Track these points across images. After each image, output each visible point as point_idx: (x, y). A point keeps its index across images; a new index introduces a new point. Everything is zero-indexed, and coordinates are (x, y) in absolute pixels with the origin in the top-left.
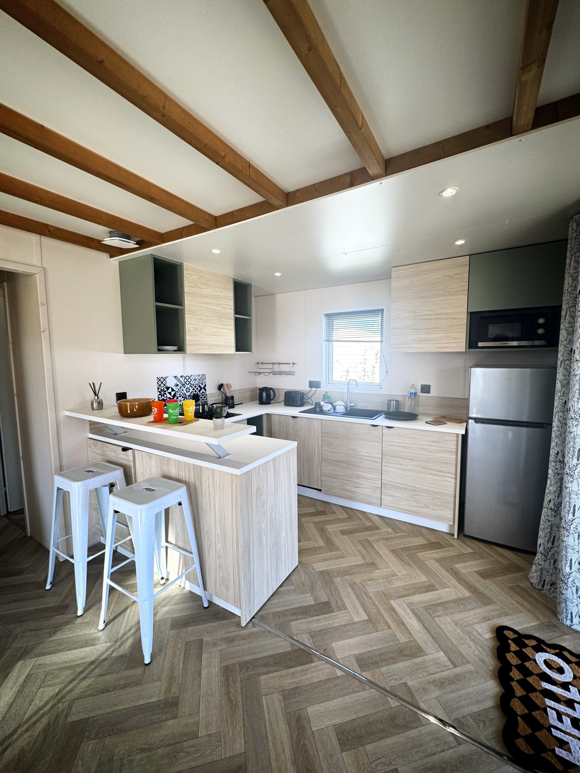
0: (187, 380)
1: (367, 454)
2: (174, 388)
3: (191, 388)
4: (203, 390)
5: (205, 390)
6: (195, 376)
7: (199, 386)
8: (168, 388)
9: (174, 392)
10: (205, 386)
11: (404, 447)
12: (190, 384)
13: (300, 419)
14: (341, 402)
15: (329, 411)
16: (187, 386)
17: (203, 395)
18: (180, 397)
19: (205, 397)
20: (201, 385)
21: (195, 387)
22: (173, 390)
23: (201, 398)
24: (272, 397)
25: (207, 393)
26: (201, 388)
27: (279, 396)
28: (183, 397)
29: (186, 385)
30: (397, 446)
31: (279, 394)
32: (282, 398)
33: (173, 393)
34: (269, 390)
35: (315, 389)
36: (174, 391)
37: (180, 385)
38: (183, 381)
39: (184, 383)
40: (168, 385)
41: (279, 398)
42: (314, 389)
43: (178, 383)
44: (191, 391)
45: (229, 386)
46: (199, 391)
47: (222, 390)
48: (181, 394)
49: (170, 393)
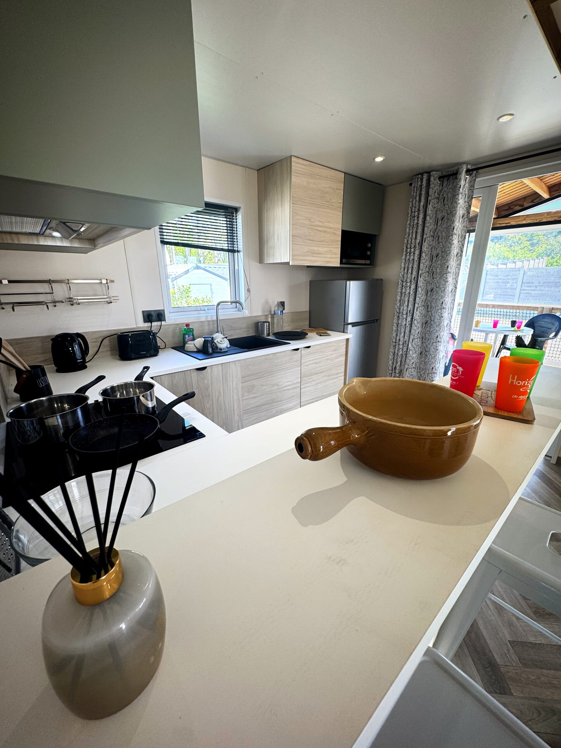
1: (289, 383)
11: (316, 363)
13: (209, 370)
30: (312, 364)
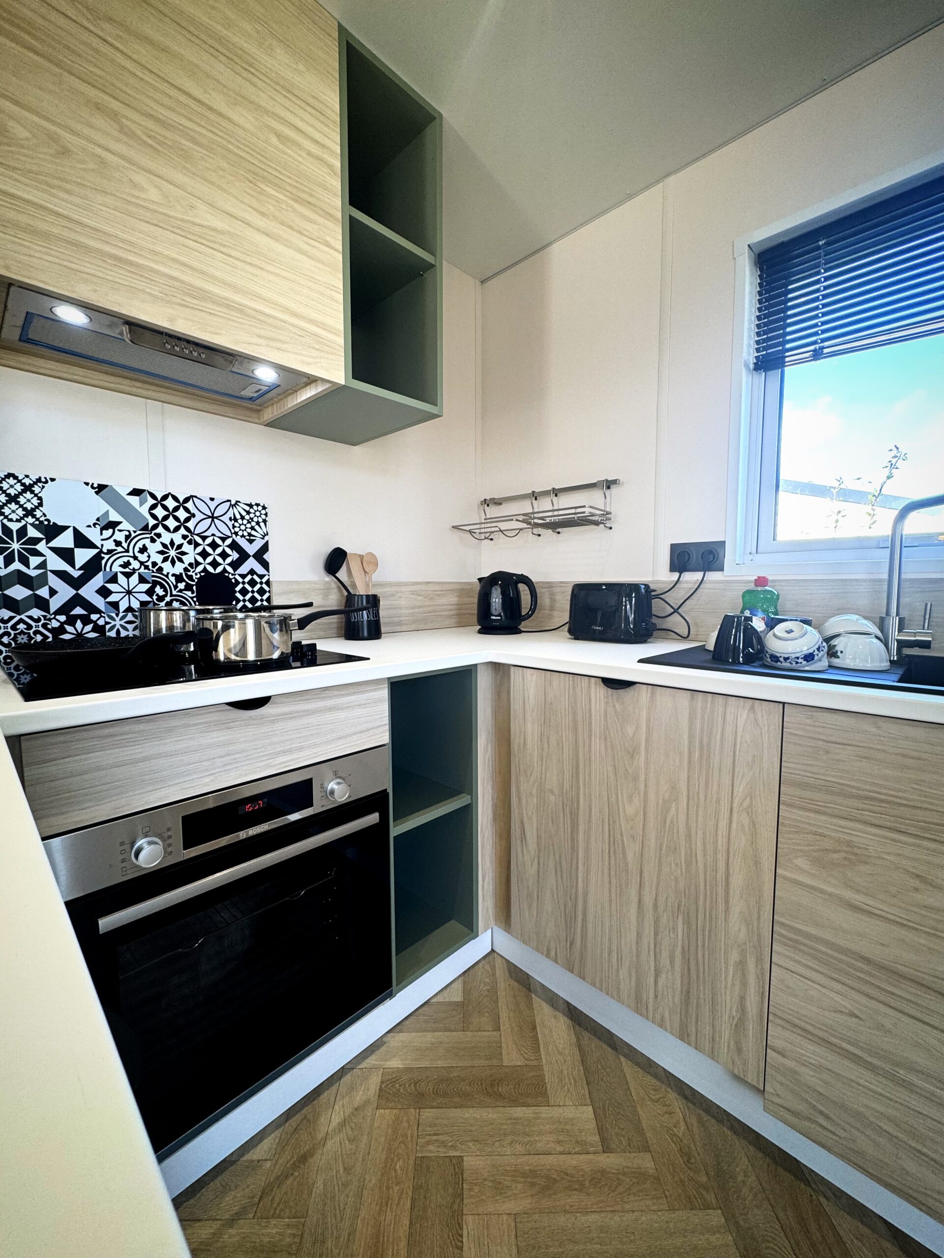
0: (171, 513)
2: (93, 535)
3: (187, 548)
4: (252, 563)
5: (265, 565)
6: (213, 505)
7: (234, 546)
8: (52, 531)
9: (91, 553)
10: (265, 548)
12: (183, 531)
13: (644, 694)
14: (855, 617)
15: (809, 657)
16: (166, 538)
17: (252, 583)
18: (128, 575)
19: (262, 592)
20: (243, 543)
21: (214, 545)
22: (81, 541)
23: (244, 592)
24: (525, 609)
25: (276, 574)
26: (244, 556)
27: (552, 608)
28: (142, 580)
29: (160, 530)
31: (553, 600)
32: (563, 615)
33: (83, 556)
34: (517, 583)
35: (698, 576)
36: (89, 544)
37: (125, 525)
38: (144, 510)
39: (152, 522)
40: (53, 513)
41: (550, 616)
42: (691, 578)
43: (114, 516)
44: (188, 559)
45: (369, 562)
46: (235, 565)
47: (342, 574)
48: (135, 564)
49: (66, 555)
